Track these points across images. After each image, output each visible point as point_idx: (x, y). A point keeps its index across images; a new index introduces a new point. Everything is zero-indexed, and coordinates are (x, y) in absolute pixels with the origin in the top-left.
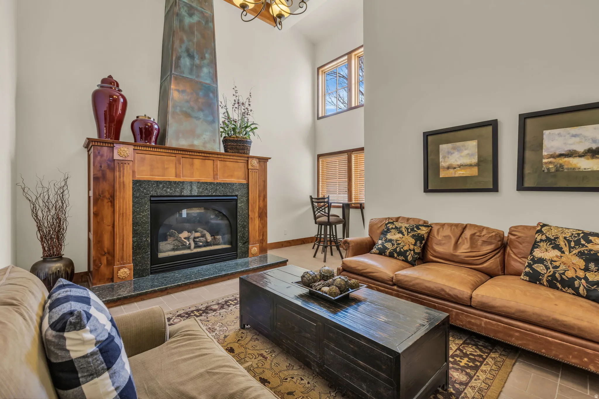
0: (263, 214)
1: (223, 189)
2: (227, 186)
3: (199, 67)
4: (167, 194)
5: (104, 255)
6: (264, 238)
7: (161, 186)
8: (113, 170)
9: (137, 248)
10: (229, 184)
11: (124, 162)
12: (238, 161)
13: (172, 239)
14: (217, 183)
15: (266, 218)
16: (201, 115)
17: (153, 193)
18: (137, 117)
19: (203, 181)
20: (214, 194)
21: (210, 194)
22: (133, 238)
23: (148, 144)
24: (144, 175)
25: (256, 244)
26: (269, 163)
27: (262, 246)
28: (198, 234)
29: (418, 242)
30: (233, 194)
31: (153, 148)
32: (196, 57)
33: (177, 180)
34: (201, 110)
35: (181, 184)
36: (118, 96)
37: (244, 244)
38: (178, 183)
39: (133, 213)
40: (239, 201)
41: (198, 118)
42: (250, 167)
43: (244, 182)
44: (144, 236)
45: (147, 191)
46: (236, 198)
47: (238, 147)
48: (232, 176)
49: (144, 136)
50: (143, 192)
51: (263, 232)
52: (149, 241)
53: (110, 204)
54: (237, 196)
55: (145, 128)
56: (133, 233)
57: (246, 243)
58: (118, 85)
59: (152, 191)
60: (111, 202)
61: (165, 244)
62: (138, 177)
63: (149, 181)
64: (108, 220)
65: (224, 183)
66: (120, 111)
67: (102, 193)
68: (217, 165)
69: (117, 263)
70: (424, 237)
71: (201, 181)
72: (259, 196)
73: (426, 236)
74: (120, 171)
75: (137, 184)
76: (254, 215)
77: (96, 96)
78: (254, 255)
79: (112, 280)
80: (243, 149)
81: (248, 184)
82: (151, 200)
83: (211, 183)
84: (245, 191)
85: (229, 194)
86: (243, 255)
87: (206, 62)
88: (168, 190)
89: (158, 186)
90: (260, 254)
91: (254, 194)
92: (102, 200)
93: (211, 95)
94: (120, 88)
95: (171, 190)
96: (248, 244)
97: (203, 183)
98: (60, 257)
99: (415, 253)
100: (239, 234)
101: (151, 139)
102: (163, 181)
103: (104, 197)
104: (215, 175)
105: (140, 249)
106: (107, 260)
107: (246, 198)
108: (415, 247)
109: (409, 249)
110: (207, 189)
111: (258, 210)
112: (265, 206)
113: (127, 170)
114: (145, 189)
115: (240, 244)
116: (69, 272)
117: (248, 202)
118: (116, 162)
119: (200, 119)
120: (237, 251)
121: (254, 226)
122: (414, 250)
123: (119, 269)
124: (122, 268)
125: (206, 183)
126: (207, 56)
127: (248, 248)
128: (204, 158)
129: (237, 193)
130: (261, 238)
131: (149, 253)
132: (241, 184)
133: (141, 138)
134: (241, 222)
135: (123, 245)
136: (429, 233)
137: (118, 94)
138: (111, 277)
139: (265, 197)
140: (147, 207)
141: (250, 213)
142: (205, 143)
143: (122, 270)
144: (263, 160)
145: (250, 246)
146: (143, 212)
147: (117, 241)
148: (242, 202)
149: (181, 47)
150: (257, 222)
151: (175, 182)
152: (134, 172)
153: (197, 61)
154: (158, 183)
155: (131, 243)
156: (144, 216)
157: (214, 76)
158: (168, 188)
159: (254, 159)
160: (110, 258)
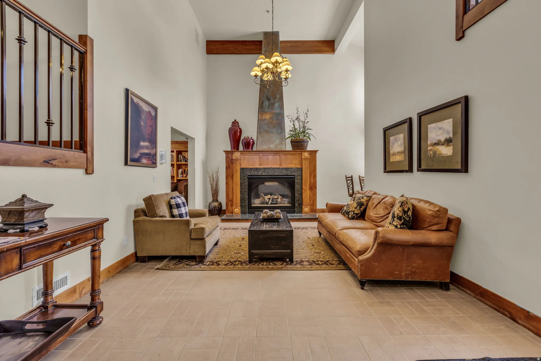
0: (313, 187)
1: (285, 171)
2: (288, 169)
3: (273, 104)
4: (255, 175)
5: (230, 201)
6: (314, 203)
7: (252, 170)
8: (232, 163)
9: (242, 200)
10: (289, 168)
11: (236, 160)
12: (295, 154)
13: (262, 198)
14: (282, 168)
15: (315, 190)
16: (274, 130)
17: (249, 174)
18: (244, 137)
19: (274, 167)
20: (280, 174)
21: (278, 174)
22: (240, 195)
23: (248, 150)
24: (245, 165)
25: (307, 206)
26: (318, 154)
27: (313, 208)
28: (275, 197)
29: (359, 207)
30: (292, 174)
31: (248, 152)
32: (272, 99)
33: (260, 167)
34: (274, 127)
35: (262, 169)
36: (237, 129)
37: (299, 205)
38: (260, 169)
39: (240, 183)
40: (296, 179)
41: (272, 133)
42: (303, 157)
43: (299, 167)
44: (245, 194)
45: (246, 173)
46: (294, 176)
47: (298, 145)
48: (291, 164)
49: (246, 147)
50: (244, 174)
51: (313, 199)
52: (247, 197)
53: (231, 179)
54: (294, 175)
55: (247, 142)
56: (240, 193)
57: (300, 204)
58: (238, 124)
59: (248, 173)
60: (232, 178)
61: (258, 200)
62: (243, 166)
63: (247, 168)
64: (231, 186)
65: (286, 168)
66: (239, 134)
67: (229, 174)
68: (282, 158)
69: (234, 206)
70: (363, 204)
71: (272, 167)
72: (310, 176)
73: (365, 203)
74: (235, 164)
75: (242, 170)
76: (306, 187)
77: (230, 130)
78: (306, 213)
79: (232, 213)
80: (301, 146)
81: (302, 168)
82: (248, 178)
83: (278, 168)
84: (300, 173)
85: (289, 174)
86: (298, 212)
87: (277, 100)
88: (256, 172)
89: (251, 170)
90: (310, 213)
91: (306, 174)
92: (229, 177)
93: (280, 118)
94: (239, 125)
95: (257, 172)
96: (302, 206)
97: (274, 168)
98: (217, 201)
99: (354, 213)
100: (296, 199)
101: (249, 148)
102: (253, 168)
103: (230, 176)
104: (281, 164)
105: (243, 200)
106: (231, 204)
107: (301, 177)
108: (355, 210)
109: (352, 211)
110: (276, 172)
111: (309, 184)
112: (315, 182)
113: (238, 163)
114: (245, 172)
115: (296, 204)
116: (219, 207)
117: (302, 179)
118: (234, 160)
119: (274, 132)
120: (295, 209)
121: (306, 194)
122: (354, 211)
123: (235, 208)
124: (236, 208)
125: (276, 168)
126: (278, 96)
127: (302, 208)
128: (274, 154)
129: (294, 174)
130: (312, 202)
131: (247, 203)
132: (297, 168)
133: (245, 148)
134: (297, 191)
135: (236, 198)
136: (368, 201)
137: (238, 128)
138: (232, 212)
139: (315, 176)
140: (246, 180)
141: (303, 186)
142: (277, 146)
143: (236, 209)
144: (313, 153)
145: (303, 207)
146: (244, 183)
147: (234, 196)
148: (298, 179)
149: (263, 96)
150: (308, 192)
151: (259, 168)
152: (240, 164)
153: (272, 101)
154: (251, 169)
155: (240, 197)
156: (245, 185)
157: (282, 107)
158: (255, 171)
159: (306, 152)
160: (232, 203)
